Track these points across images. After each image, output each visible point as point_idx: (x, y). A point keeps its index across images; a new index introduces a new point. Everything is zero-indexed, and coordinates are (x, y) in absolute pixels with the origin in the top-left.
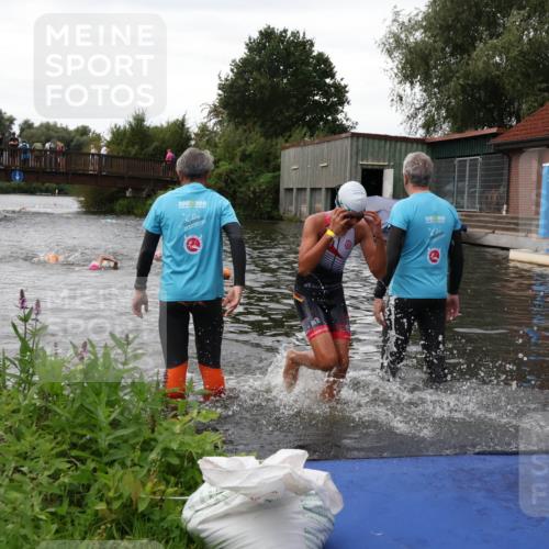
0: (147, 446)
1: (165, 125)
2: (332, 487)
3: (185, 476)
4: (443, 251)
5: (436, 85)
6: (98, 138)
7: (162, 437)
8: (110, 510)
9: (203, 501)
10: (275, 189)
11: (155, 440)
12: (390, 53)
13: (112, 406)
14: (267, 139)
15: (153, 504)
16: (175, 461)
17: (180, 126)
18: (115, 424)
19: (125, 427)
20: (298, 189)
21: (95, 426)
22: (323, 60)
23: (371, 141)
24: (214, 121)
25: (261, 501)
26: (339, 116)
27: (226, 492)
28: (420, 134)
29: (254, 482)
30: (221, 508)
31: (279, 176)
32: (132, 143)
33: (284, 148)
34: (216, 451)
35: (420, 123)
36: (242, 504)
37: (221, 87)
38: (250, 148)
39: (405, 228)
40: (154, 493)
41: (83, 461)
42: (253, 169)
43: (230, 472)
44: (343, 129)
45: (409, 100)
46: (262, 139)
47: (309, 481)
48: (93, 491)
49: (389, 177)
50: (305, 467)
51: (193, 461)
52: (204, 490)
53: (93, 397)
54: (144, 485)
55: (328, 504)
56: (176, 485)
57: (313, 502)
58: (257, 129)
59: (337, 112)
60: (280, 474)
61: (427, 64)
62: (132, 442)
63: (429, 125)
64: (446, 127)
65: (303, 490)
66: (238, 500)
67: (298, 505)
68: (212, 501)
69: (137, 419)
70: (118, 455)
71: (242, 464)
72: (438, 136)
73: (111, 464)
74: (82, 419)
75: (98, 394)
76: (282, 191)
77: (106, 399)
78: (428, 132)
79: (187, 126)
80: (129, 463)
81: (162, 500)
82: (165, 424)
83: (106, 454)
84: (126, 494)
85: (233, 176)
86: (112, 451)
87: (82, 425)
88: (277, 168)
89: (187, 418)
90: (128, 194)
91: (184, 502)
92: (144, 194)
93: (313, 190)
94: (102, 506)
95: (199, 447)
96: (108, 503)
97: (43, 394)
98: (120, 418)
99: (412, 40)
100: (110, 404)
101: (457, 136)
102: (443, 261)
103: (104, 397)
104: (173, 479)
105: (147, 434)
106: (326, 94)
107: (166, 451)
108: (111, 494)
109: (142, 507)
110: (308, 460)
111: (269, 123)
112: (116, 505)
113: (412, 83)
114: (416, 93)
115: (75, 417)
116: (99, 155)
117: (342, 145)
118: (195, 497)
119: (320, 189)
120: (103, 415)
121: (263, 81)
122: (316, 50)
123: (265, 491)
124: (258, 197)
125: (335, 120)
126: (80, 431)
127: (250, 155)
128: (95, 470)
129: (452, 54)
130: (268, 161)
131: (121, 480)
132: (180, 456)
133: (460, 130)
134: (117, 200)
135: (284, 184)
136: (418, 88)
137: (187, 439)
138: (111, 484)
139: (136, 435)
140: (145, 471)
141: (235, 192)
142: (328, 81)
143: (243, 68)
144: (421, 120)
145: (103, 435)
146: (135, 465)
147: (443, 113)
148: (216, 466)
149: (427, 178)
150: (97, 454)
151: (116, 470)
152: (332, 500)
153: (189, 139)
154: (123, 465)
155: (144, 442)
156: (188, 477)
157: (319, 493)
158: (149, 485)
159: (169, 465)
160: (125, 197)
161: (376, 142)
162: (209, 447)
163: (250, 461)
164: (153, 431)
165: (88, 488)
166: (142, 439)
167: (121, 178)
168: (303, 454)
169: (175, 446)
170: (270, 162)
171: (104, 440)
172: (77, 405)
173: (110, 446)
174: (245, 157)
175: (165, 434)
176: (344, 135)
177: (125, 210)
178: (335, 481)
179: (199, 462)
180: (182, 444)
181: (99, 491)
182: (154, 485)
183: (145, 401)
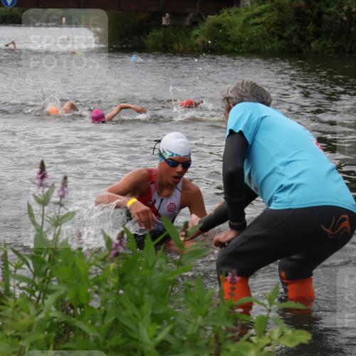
13: (160, 322)
53: (131, 309)
69: (193, 340)
75: (139, 305)
77: (150, 312)
90: (164, 22)
92: (187, 22)
97: (61, 305)
103: (147, 308)
134: (148, 31)
160: (159, 25)
177: (160, 45)
183: (204, 315)
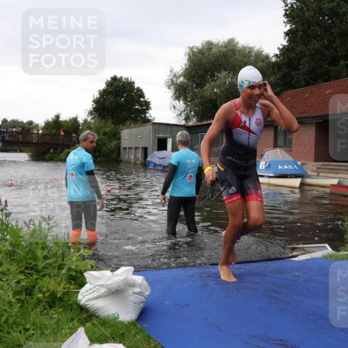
0: (60, 267)
1: (68, 120)
2: (145, 283)
3: (78, 280)
4: (194, 176)
5: (189, 101)
6: (37, 126)
7: (67, 263)
8: (45, 297)
9: (87, 291)
10: (118, 148)
11: (64, 264)
12: (169, 87)
13: (44, 249)
14: (115, 125)
15: (64, 294)
16: (74, 274)
17: (75, 120)
18: (45, 258)
19: (50, 259)
20: (130, 148)
21: (36, 258)
22: (139, 90)
23: (161, 126)
24: (90, 117)
25: (114, 290)
26: (147, 115)
27: (97, 287)
28: (183, 123)
29: (110, 282)
30: (96, 294)
31: (120, 142)
32: (53, 128)
33: (123, 129)
34: (92, 268)
35: (183, 118)
36: (104, 292)
37: (94, 101)
38: (107, 130)
39: (176, 165)
40: (64, 288)
41: (31, 275)
42: (108, 139)
43: (98, 278)
44: (149, 121)
45: (178, 108)
46: (113, 126)
47: (135, 281)
48: (36, 288)
49: (170, 142)
50: (133, 274)
51: (82, 273)
52: (87, 287)
54: (59, 285)
55: (144, 290)
56: (75, 284)
57: (137, 290)
58: (110, 121)
59: (146, 113)
60: (121, 278)
61: (185, 92)
62: (53, 265)
63: (187, 119)
64: (195, 120)
65: (133, 285)
66: (103, 290)
67: (130, 291)
68: (91, 291)
69: (55, 255)
70: (47, 271)
71: (104, 275)
72: (191, 123)
73: (44, 276)
74: (30, 256)
76: (122, 149)
77: (41, 246)
78: (186, 122)
79: (78, 119)
80: (53, 275)
81: (68, 292)
82: (69, 257)
83: (42, 271)
84: (52, 289)
85: (100, 142)
86: (44, 270)
87: (30, 258)
88: (119, 139)
89: (79, 253)
90: (51, 151)
91: (78, 292)
92: (58, 151)
93: (136, 148)
94: (40, 295)
95: (85, 267)
96: (44, 294)
97: (11, 244)
98: (48, 255)
99: (178, 81)
100: (43, 248)
101: (199, 124)
102: (194, 180)
104: (73, 282)
105: (60, 261)
106: (141, 105)
107: (69, 269)
108: (45, 290)
109: (59, 295)
110: (134, 271)
111: (115, 119)
112: (47, 295)
113: (179, 100)
114: (181, 105)
115: (27, 255)
116: (38, 134)
117: (149, 128)
118: (83, 290)
119: (139, 148)
120: (40, 253)
121: (112, 99)
122: (136, 86)
123: (115, 286)
124: (111, 152)
125: (145, 117)
126: (29, 261)
127: (107, 133)
128: (37, 279)
129: (196, 88)
130: (115, 135)
131: (49, 283)
132: (76, 271)
133: (201, 121)
134: (46, 154)
135: (122, 146)
136: (181, 102)
137: (79, 263)
138: (44, 285)
139: (55, 262)
140: (60, 279)
141: (100, 150)
142: (142, 99)
143: (104, 93)
144: (183, 116)
145: (40, 263)
146: (55, 276)
147: (193, 113)
148: (92, 275)
149: (187, 142)
150: (38, 271)
151: (47, 279)
152: (146, 289)
153: (79, 126)
154: (50, 276)
155: (59, 265)
156: (80, 281)
157: (140, 286)
158: (62, 285)
159: (71, 275)
160: (49, 153)
161: (164, 127)
162: (89, 267)
163: (107, 273)
164: (63, 260)
165: (34, 287)
166: (58, 264)
167: (48, 144)
168: (132, 269)
169: (73, 267)
170: (116, 136)
171: (41, 265)
172: (28, 249)
173: (44, 268)
174: (105, 134)
175: (69, 261)
176: (149, 123)
178: (147, 280)
179: (85, 274)
180: (76, 266)
181: (39, 288)
182: (65, 285)
183: (59, 247)
